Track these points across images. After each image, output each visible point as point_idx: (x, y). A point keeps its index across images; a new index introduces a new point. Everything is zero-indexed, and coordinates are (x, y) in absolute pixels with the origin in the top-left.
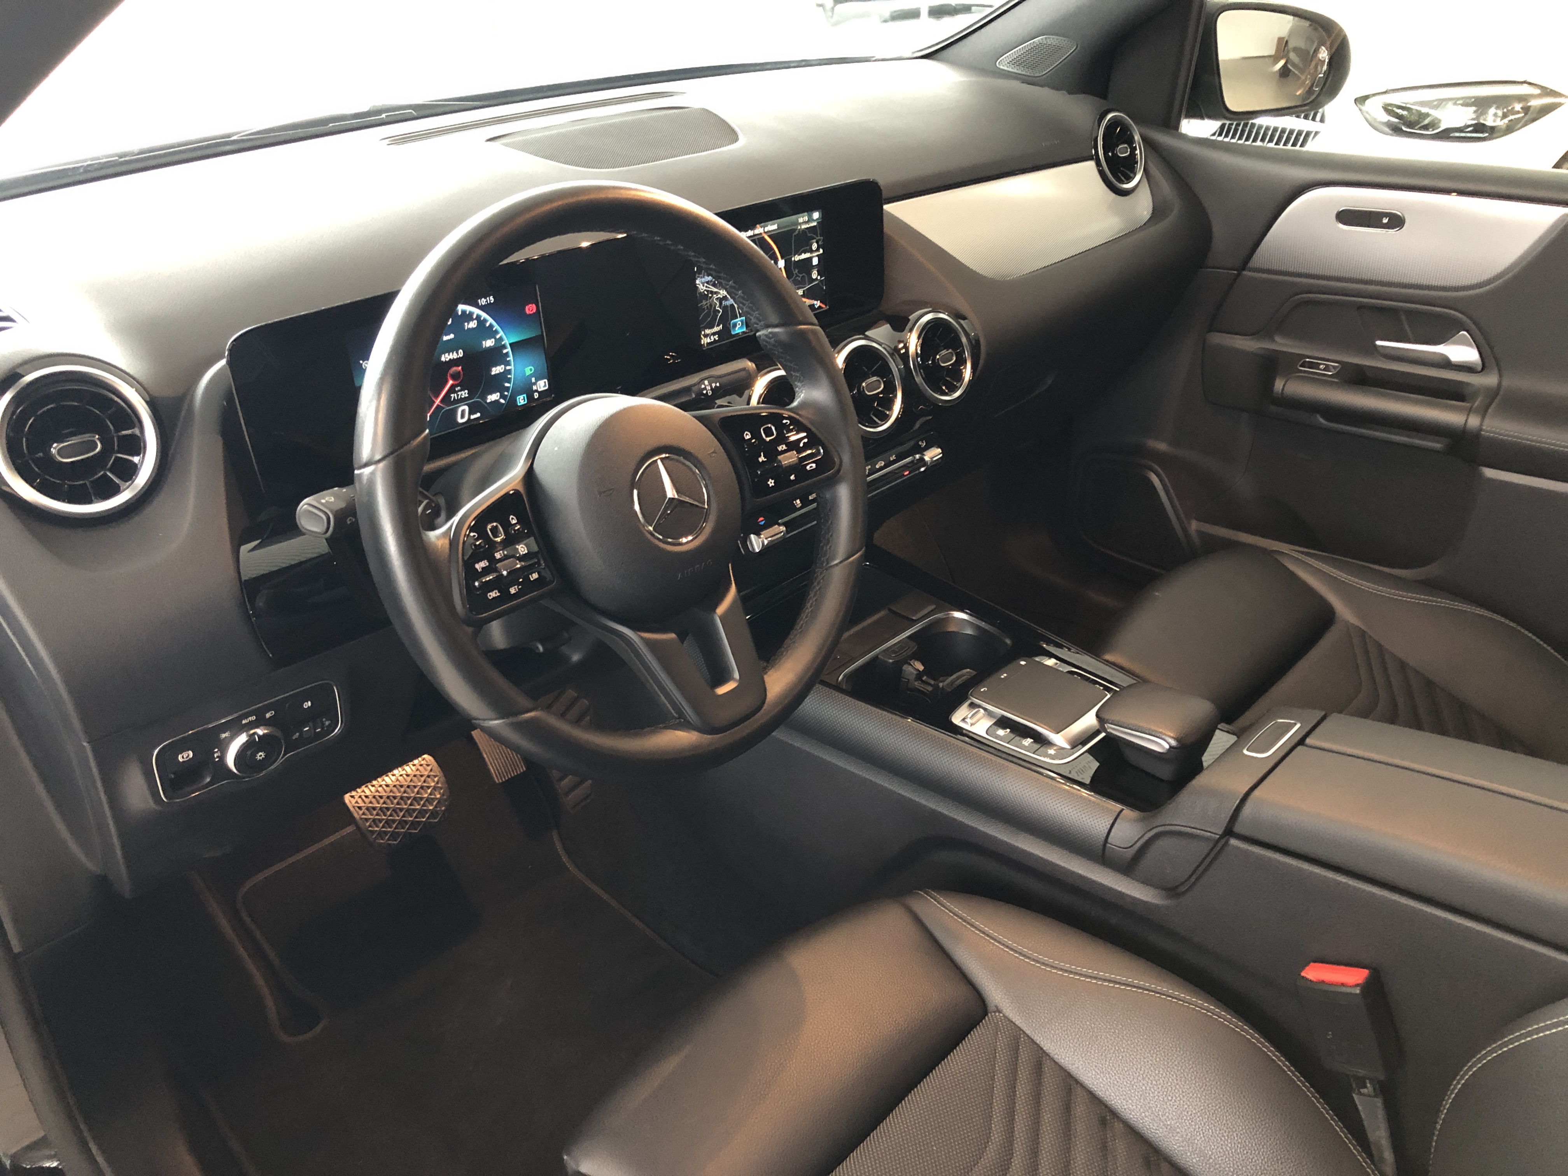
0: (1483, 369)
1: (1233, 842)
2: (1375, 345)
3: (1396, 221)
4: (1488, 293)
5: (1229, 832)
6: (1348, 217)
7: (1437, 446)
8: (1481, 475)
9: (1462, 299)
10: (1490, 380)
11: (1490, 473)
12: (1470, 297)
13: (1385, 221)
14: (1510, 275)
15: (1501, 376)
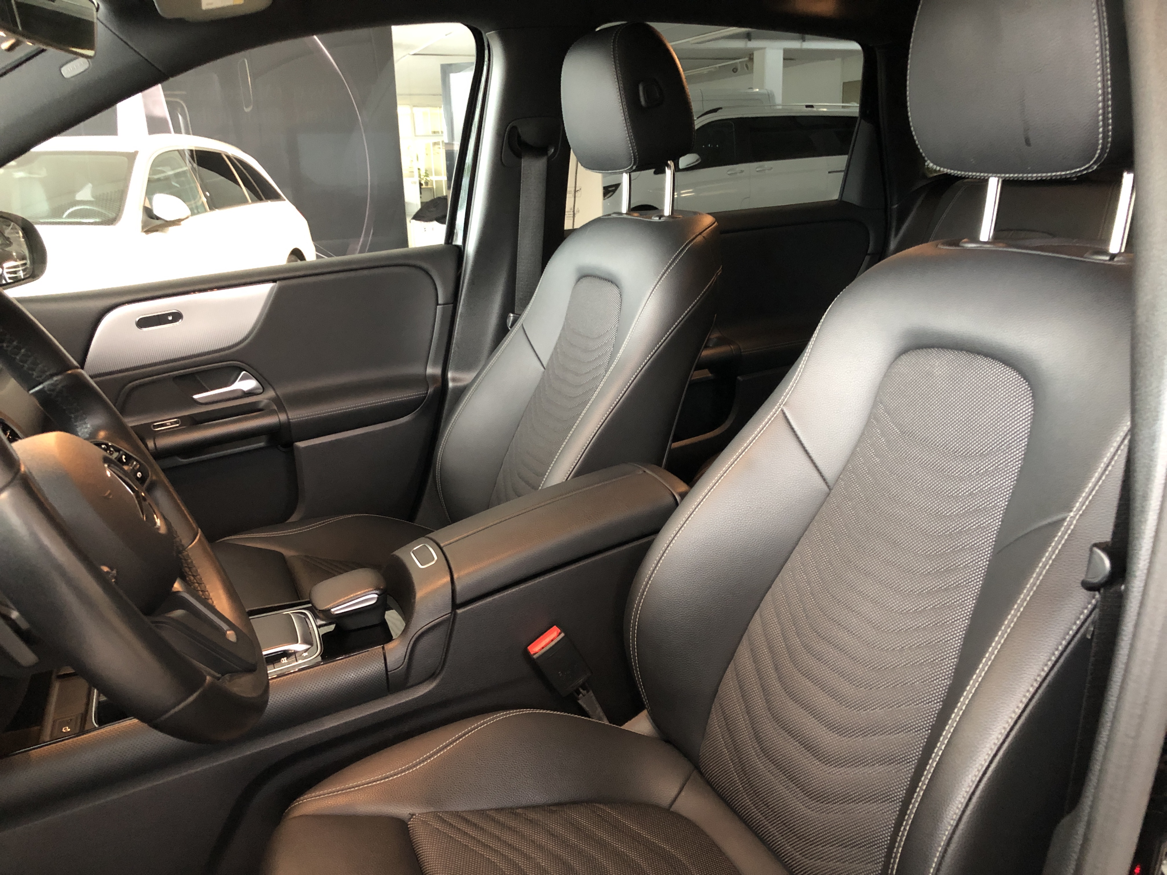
0: (263, 388)
1: (459, 611)
2: (193, 398)
3: (177, 316)
4: (250, 344)
5: (455, 605)
6: (144, 323)
7: (262, 444)
8: (298, 448)
9: (233, 353)
10: (271, 393)
11: (301, 444)
12: (238, 351)
13: (170, 318)
14: (256, 329)
15: (274, 389)
